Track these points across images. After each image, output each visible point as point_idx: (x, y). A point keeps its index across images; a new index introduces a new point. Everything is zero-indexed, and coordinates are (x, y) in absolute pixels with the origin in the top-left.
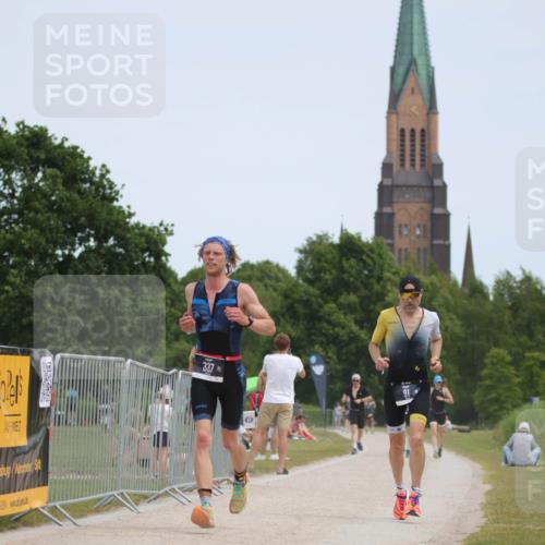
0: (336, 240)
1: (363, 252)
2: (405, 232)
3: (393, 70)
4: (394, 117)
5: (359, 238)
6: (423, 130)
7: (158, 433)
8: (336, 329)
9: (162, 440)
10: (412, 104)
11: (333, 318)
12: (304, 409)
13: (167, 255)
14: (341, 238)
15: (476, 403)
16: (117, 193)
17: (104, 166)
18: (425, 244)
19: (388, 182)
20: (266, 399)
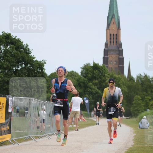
0: (92, 65)
1: (99, 69)
2: (111, 63)
3: (108, 17)
4: (108, 31)
5: (98, 64)
6: (116, 34)
7: (42, 119)
8: (92, 90)
9: (43, 121)
10: (113, 27)
11: (91, 87)
12: (83, 112)
13: (44, 69)
14: (93, 65)
15: (131, 111)
16: (30, 52)
17: (27, 44)
18: (117, 66)
19: (107, 49)
20: (72, 110)
